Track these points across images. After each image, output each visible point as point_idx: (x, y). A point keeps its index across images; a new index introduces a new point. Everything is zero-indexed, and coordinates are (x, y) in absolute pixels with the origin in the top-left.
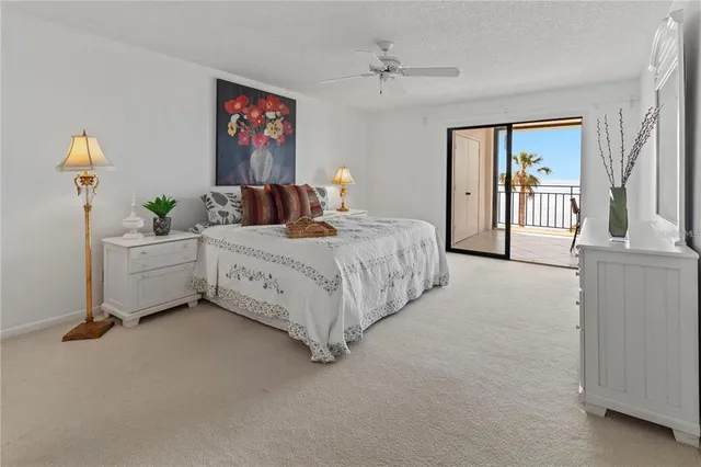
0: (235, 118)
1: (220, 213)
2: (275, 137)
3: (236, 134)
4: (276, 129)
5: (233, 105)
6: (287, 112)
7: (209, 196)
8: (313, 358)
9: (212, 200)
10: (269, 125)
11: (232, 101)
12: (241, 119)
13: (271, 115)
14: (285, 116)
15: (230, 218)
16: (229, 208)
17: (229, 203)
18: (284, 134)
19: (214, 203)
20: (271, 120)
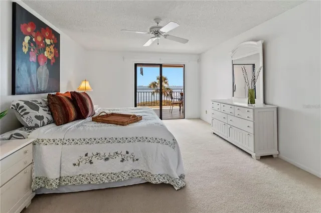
0: (27, 39)
1: (37, 117)
2: (50, 58)
3: (28, 52)
4: (51, 52)
5: (26, 27)
6: (56, 42)
7: (22, 104)
8: (176, 189)
9: (26, 107)
10: (47, 49)
11: (25, 25)
12: (31, 41)
13: (48, 41)
14: (54, 44)
15: (45, 120)
16: (42, 112)
17: (40, 107)
18: (55, 56)
19: (28, 109)
20: (48, 45)
